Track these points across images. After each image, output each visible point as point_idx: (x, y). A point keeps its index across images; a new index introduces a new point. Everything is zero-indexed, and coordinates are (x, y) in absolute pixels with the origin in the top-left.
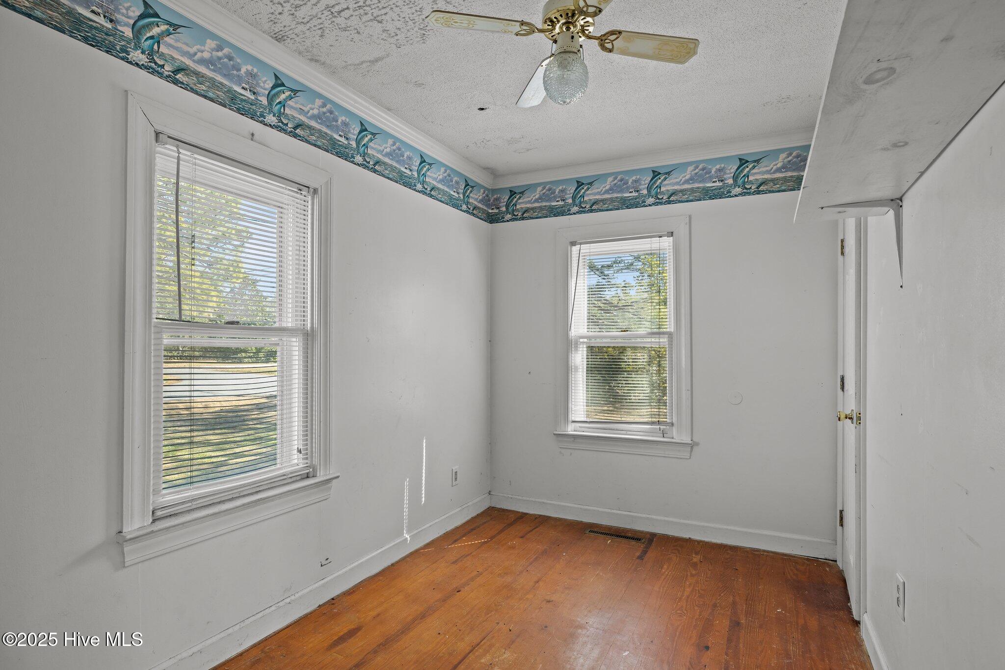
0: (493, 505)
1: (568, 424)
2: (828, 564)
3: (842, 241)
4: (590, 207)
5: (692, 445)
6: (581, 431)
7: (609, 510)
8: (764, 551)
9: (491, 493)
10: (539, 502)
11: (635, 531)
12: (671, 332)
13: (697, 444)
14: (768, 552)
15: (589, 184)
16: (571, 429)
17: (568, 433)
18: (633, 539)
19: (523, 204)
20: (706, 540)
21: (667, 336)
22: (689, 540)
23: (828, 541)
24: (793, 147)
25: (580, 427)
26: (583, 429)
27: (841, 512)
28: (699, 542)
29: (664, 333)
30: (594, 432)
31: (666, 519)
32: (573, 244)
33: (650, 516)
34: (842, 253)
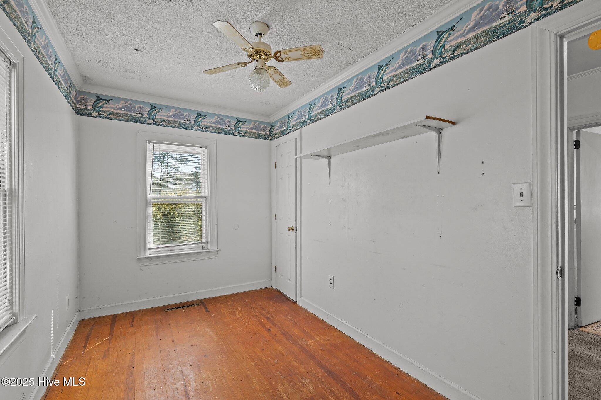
0: (83, 318)
1: (146, 251)
2: (269, 288)
3: (276, 163)
4: (160, 123)
5: (217, 251)
6: (154, 254)
7: (174, 295)
8: (248, 291)
9: (80, 310)
10: (124, 305)
11: (191, 302)
12: (206, 196)
13: (220, 250)
14: (250, 291)
15: (159, 109)
16: (148, 254)
17: (146, 256)
18: (191, 305)
19: (107, 108)
20: (225, 294)
21: (204, 198)
22: (218, 297)
23: (269, 280)
24: (257, 121)
25: (153, 252)
26: (155, 253)
27: (275, 267)
28: (223, 296)
29: (202, 197)
30: (163, 253)
31: (206, 290)
32: (149, 142)
33: (197, 292)
34: (276, 167)
